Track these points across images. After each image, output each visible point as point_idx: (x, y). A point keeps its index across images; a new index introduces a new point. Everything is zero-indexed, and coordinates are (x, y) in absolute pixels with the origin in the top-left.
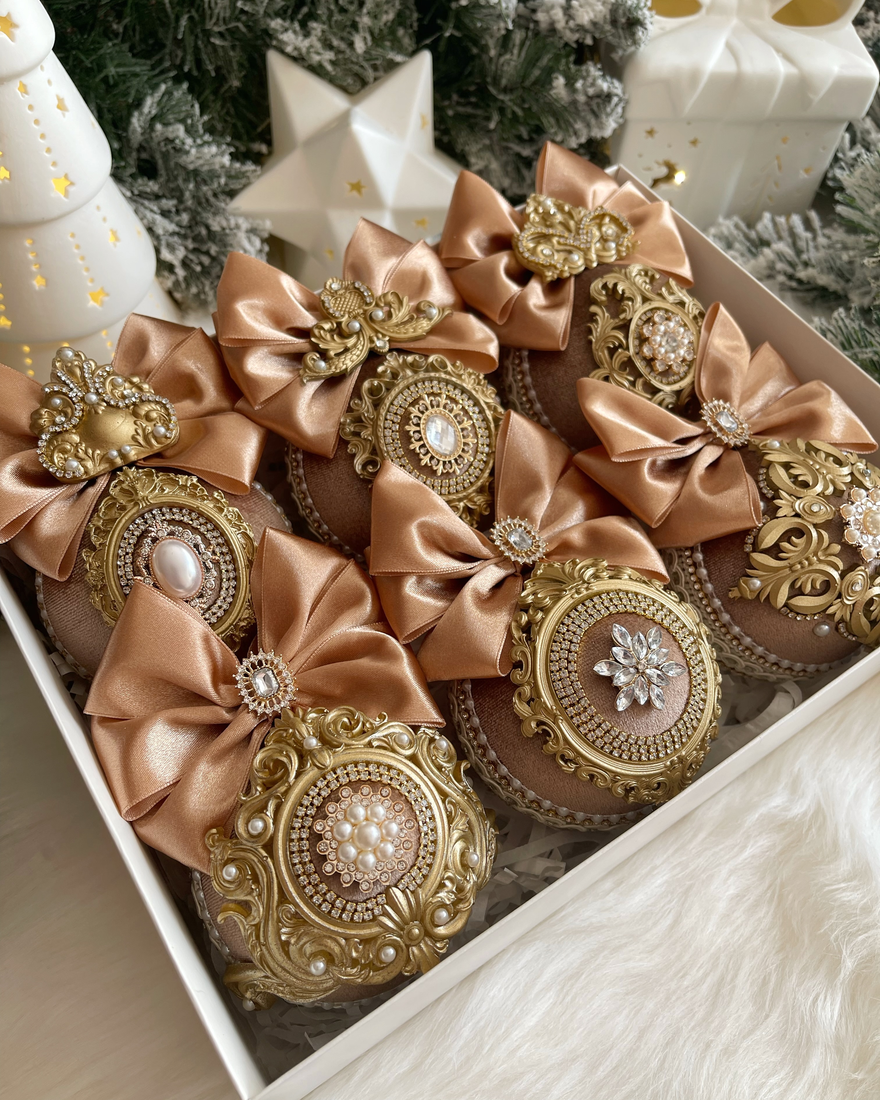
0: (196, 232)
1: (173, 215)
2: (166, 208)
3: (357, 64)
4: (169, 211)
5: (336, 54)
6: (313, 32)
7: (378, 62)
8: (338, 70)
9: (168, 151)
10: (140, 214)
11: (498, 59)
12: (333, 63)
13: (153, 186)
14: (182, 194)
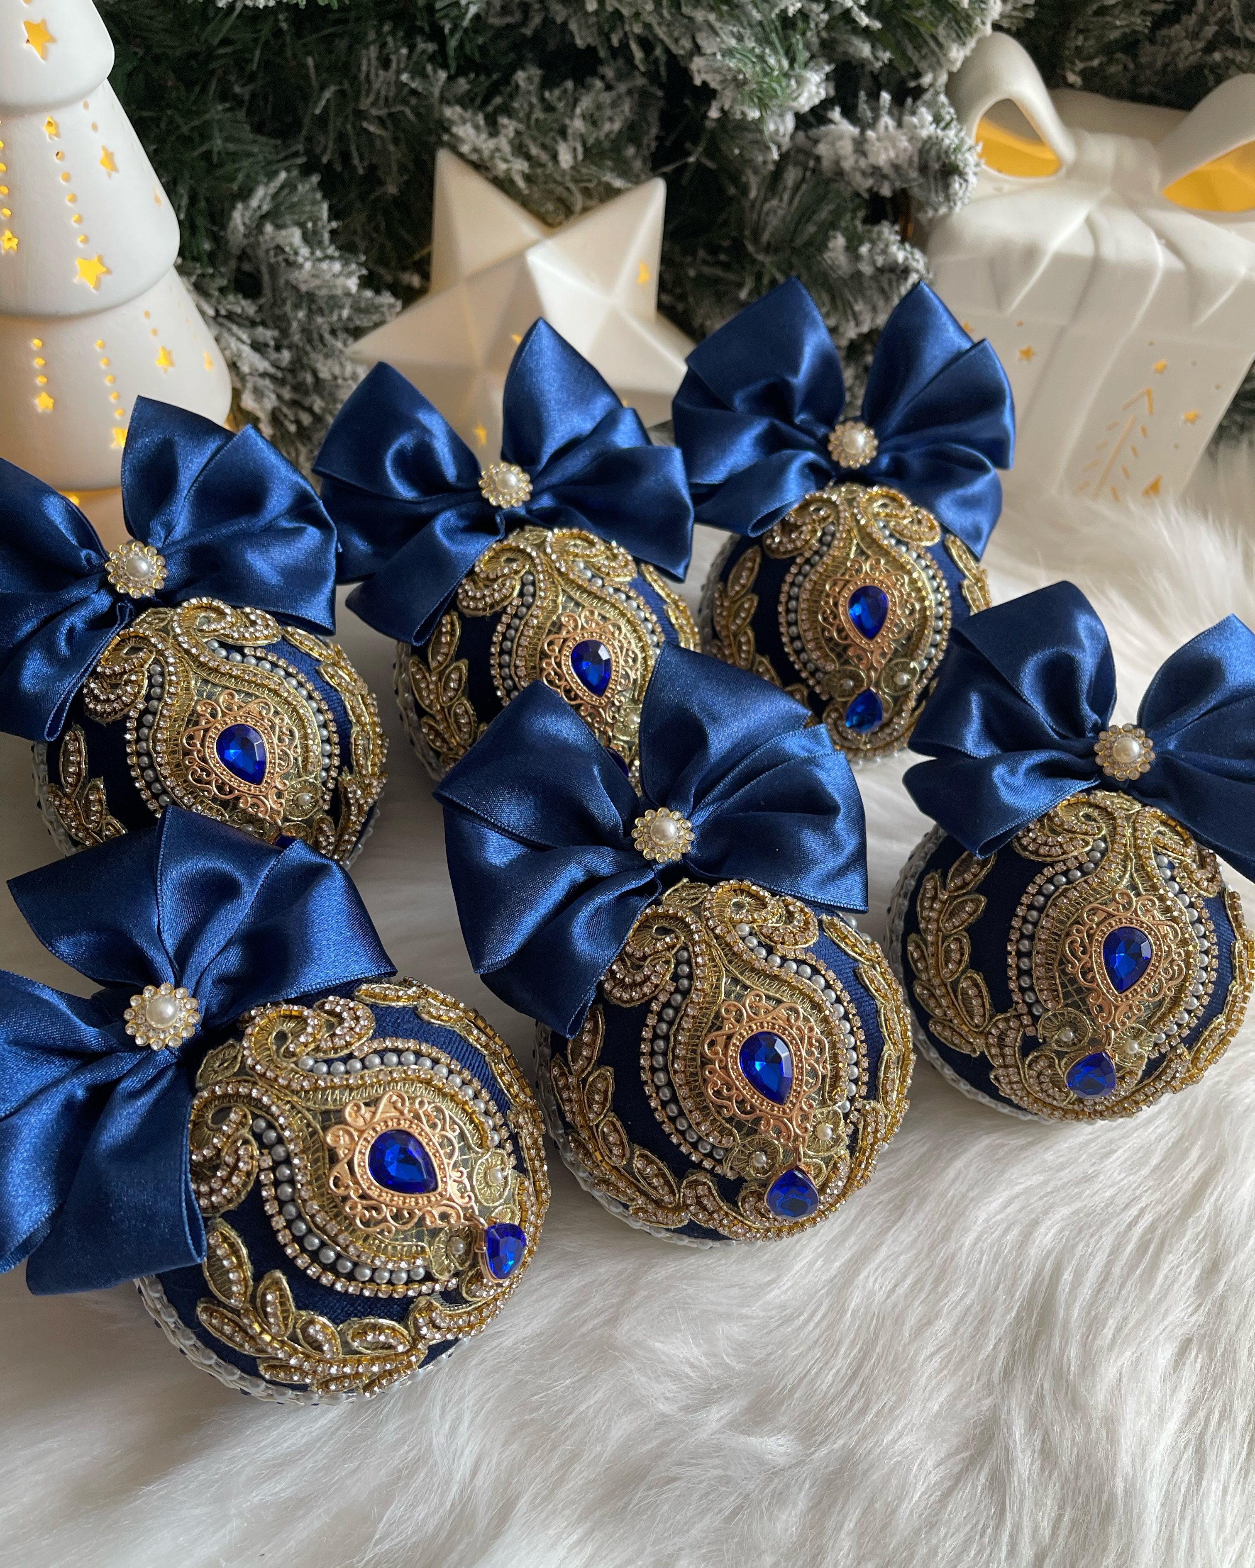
0: (300, 379)
1: (271, 351)
2: (261, 339)
3: (561, 184)
4: (266, 345)
5: (531, 167)
6: (503, 131)
7: (591, 185)
8: (535, 189)
9: (278, 263)
10: (223, 341)
11: (762, 205)
12: (528, 178)
13: (248, 308)
14: (289, 324)
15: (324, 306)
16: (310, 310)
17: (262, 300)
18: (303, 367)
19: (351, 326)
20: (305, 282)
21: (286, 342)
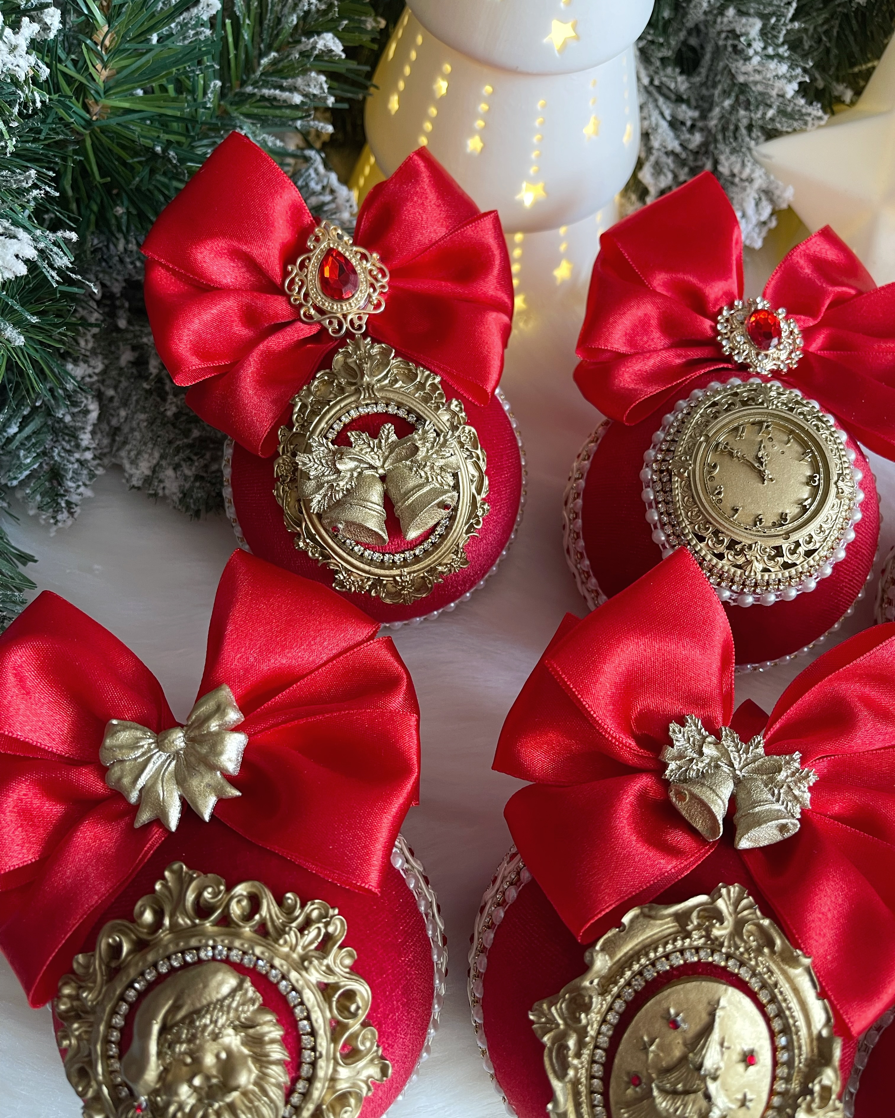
2: (681, 117)
4: (683, 123)
9: (725, 46)
10: (646, 111)
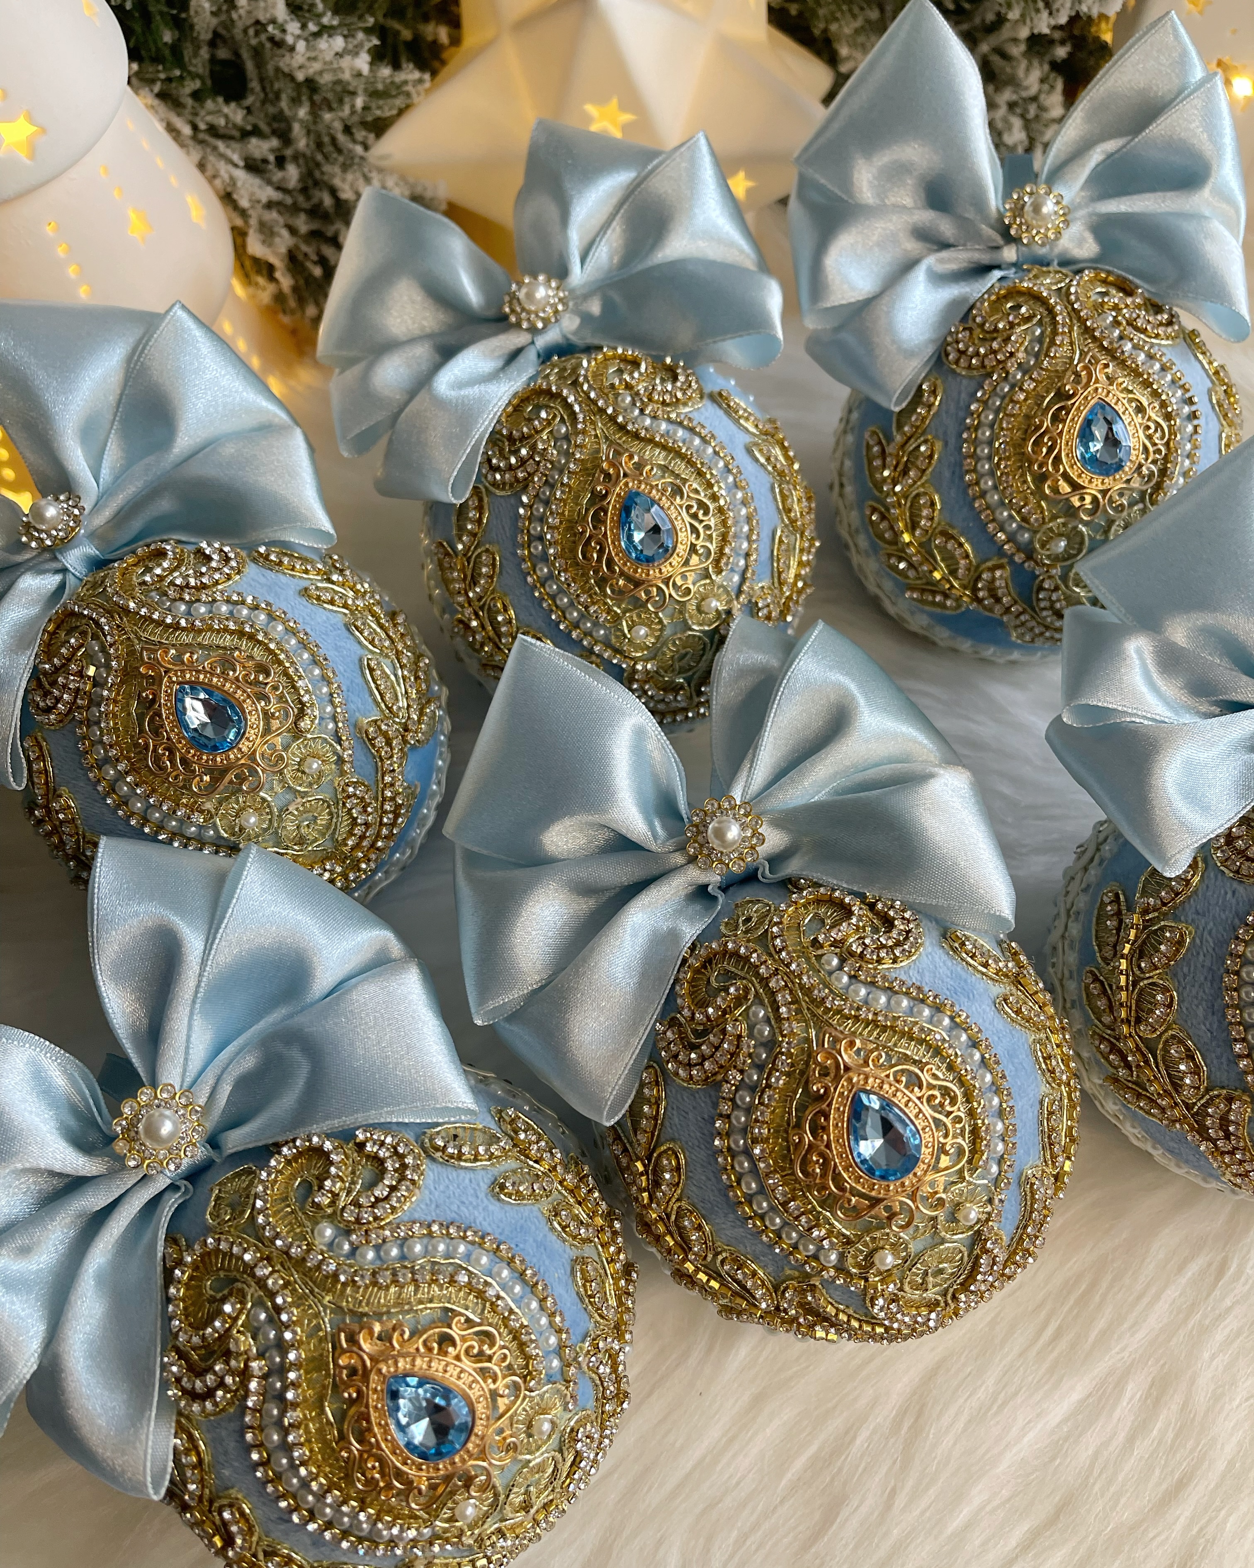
1: (270, 169)
13: (235, 114)
14: (290, 129)
15: (330, 96)
16: (313, 103)
17: (250, 100)
18: (316, 183)
19: (369, 119)
20: (301, 67)
21: (288, 152)
